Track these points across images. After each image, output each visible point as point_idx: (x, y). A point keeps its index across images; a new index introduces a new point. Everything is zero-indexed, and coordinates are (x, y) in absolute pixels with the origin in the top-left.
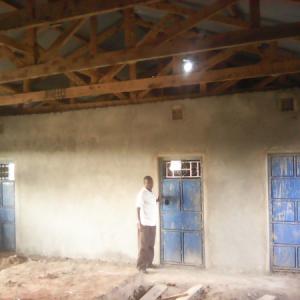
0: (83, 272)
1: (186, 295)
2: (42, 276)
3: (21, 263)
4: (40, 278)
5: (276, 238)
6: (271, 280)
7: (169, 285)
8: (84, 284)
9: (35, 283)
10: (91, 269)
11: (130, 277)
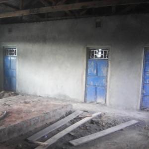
0: (43, 102)
1: (91, 116)
2: (22, 102)
3: (14, 95)
4: (21, 103)
5: (144, 92)
6: (139, 114)
7: (85, 111)
8: (41, 107)
9: (17, 105)
10: (47, 101)
11: (65, 106)
